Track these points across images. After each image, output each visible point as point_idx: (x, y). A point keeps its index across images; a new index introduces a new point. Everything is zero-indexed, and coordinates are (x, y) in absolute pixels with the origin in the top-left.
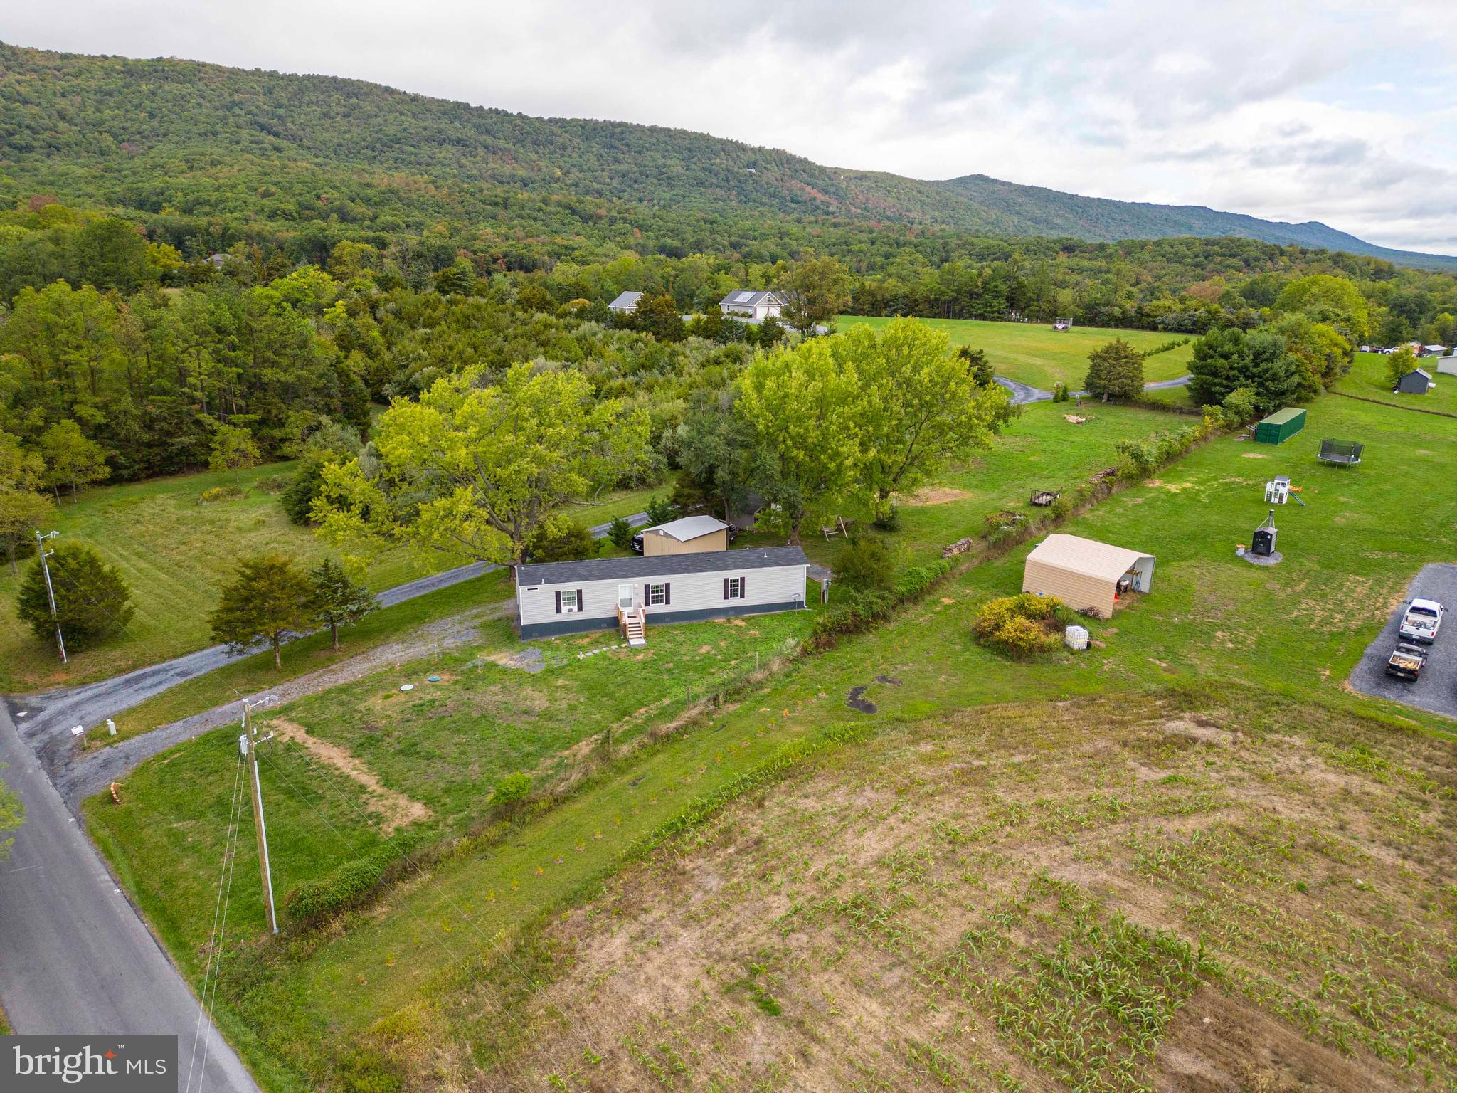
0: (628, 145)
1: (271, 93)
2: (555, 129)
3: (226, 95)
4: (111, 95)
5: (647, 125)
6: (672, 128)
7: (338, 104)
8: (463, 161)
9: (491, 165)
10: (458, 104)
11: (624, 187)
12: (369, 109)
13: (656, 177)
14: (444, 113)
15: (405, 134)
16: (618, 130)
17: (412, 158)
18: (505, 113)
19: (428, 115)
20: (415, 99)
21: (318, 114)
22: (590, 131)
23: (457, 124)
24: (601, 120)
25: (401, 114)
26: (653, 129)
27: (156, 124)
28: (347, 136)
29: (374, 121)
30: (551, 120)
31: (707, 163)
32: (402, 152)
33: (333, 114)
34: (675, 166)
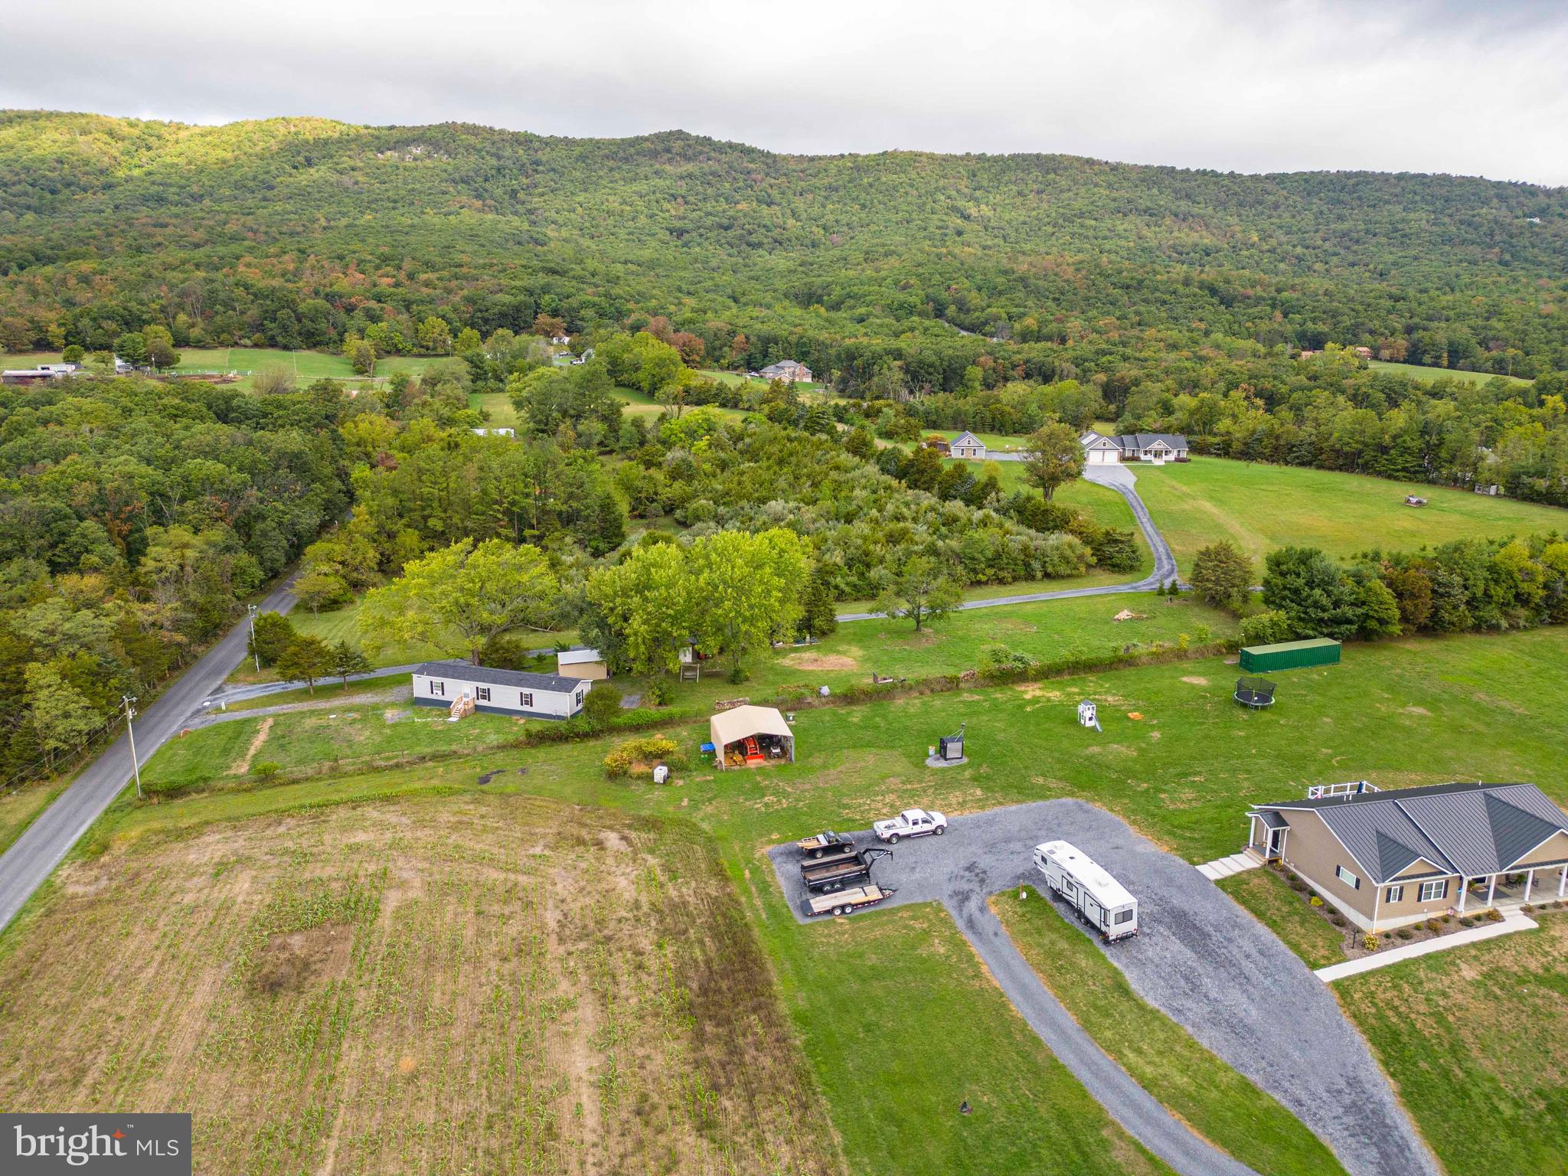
0: (1360, 198)
1: (975, 176)
2: (1269, 187)
3: (933, 181)
4: (837, 190)
5: (1395, 172)
6: (1429, 172)
7: (1034, 181)
8: (1145, 232)
9: (1176, 234)
10: (1162, 169)
11: (1338, 249)
12: (1064, 183)
13: (1387, 236)
14: (1143, 180)
15: (1090, 208)
16: (1352, 182)
17: (1091, 233)
18: (1214, 173)
19: (1125, 184)
20: (1115, 168)
21: (1012, 194)
22: (1312, 184)
23: (1155, 191)
24: (1333, 170)
25: (1096, 185)
26: (1401, 177)
27: (863, 215)
28: (1034, 213)
29: (1066, 195)
30: (1267, 177)
31: (1465, 214)
32: (1082, 226)
33: (1026, 192)
34: (1419, 219)
